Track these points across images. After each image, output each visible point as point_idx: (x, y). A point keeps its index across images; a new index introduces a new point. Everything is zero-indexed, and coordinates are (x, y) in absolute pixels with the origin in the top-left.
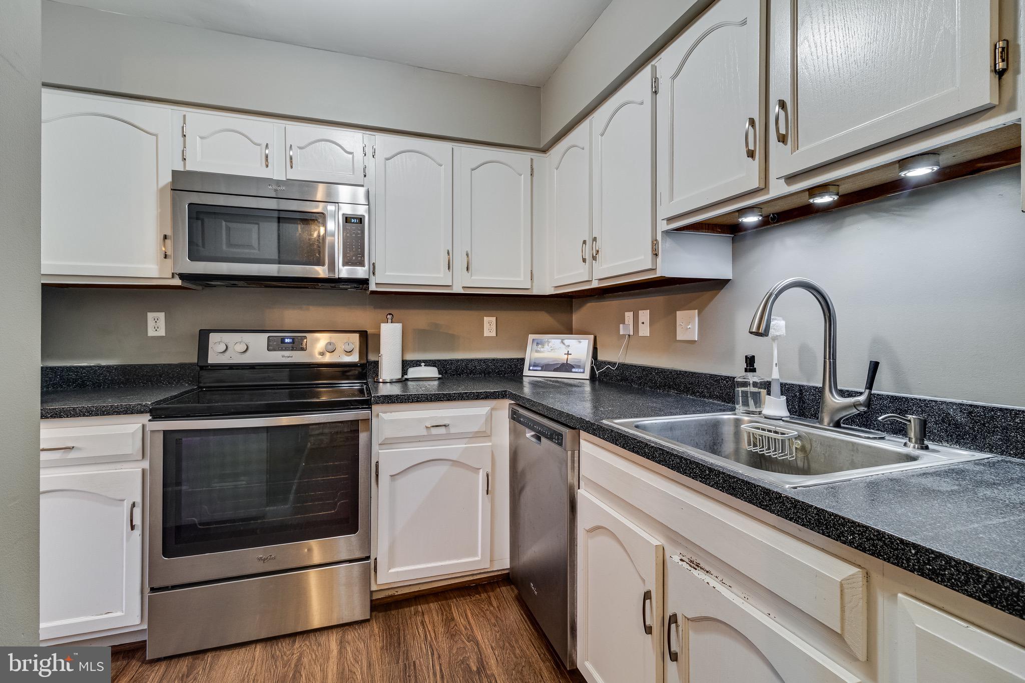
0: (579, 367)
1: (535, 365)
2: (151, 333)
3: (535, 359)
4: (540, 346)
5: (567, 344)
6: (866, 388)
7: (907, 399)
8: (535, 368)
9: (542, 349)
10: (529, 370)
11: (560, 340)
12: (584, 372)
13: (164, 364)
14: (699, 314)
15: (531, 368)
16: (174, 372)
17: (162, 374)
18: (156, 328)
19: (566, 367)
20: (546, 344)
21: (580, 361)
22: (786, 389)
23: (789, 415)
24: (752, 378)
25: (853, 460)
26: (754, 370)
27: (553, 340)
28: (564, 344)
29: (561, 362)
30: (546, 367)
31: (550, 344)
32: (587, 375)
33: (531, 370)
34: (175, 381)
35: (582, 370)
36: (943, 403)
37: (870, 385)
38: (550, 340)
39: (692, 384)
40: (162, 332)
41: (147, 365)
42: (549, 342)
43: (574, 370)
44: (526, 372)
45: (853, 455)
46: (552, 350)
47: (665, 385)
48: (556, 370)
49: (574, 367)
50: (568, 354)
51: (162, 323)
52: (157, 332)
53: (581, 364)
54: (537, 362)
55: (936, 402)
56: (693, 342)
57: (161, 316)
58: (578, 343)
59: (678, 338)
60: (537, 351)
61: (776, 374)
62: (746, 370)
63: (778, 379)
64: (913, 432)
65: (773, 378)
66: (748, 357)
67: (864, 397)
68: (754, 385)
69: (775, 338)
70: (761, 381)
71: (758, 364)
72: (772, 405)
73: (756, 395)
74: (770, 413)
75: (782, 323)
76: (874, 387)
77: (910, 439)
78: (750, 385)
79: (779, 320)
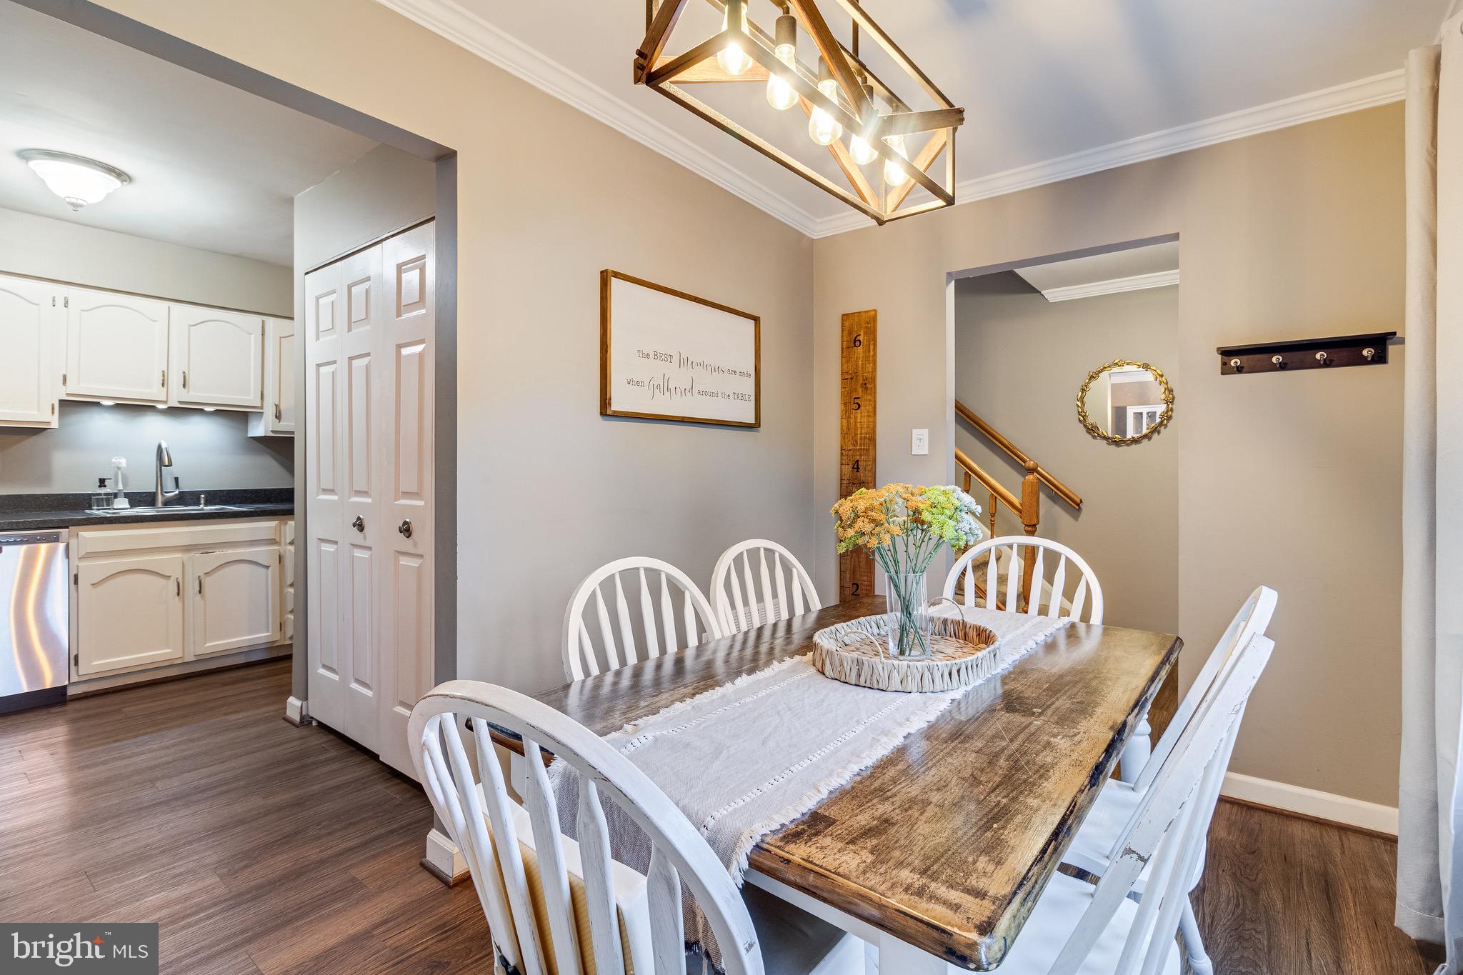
6: (176, 488)
7: (184, 491)
22: (126, 495)
24: (103, 491)
26: (105, 486)
37: (177, 486)
55: (197, 491)
61: (121, 487)
62: (100, 486)
63: (121, 490)
64: (202, 501)
65: (119, 490)
66: (100, 479)
67: (177, 492)
68: (106, 494)
69: (119, 468)
70: (111, 491)
71: (107, 483)
72: (122, 503)
73: (108, 499)
74: (120, 507)
75: (124, 460)
76: (178, 488)
77: (201, 504)
78: (103, 495)
79: (121, 458)
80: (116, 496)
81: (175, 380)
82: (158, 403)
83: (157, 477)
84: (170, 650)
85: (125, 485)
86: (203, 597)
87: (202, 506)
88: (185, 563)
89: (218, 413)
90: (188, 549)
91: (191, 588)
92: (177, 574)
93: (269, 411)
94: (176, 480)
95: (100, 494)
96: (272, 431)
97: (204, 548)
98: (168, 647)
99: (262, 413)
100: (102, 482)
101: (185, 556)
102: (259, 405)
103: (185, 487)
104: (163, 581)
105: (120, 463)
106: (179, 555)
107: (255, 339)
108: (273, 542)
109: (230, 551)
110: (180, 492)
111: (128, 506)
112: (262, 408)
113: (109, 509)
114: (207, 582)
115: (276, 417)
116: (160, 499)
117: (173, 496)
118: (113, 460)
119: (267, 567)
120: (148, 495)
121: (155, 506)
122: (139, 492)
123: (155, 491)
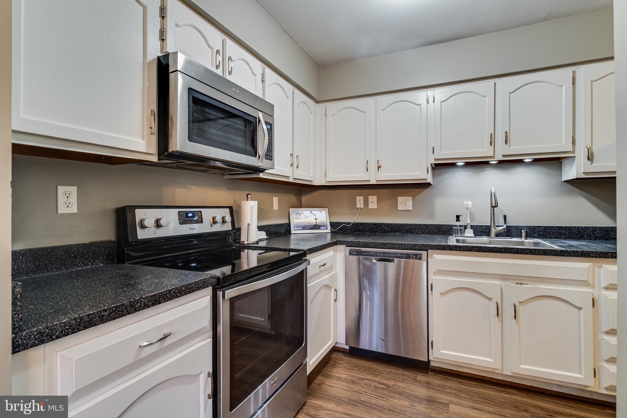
0: (324, 226)
1: (299, 227)
2: (62, 209)
3: (297, 223)
4: (298, 215)
5: (314, 214)
6: (505, 224)
7: (511, 226)
8: (298, 229)
9: (300, 217)
10: (295, 230)
11: (310, 212)
12: (327, 229)
13: (79, 245)
14: (412, 198)
15: (296, 229)
16: (89, 252)
17: (77, 255)
18: (68, 204)
19: (316, 227)
20: (302, 214)
21: (324, 223)
23: (474, 236)
24: (458, 224)
27: (305, 212)
28: (312, 213)
29: (313, 224)
30: (304, 228)
31: (304, 214)
32: (329, 230)
33: (296, 230)
34: (90, 261)
35: (326, 228)
36: (522, 226)
37: (505, 222)
38: (303, 211)
39: (411, 229)
40: (74, 209)
41: (61, 247)
42: (303, 213)
43: (321, 228)
44: (293, 231)
46: (306, 217)
47: (392, 231)
48: (311, 229)
49: (321, 227)
50: (316, 219)
51: (74, 199)
52: (68, 208)
53: (325, 224)
54: (299, 225)
55: (520, 226)
56: (410, 210)
57: (73, 190)
58: (320, 213)
59: (399, 209)
60: (297, 218)
61: (469, 222)
62: (457, 221)
64: (523, 235)
65: (467, 223)
66: (457, 216)
67: (505, 227)
68: (460, 226)
69: (467, 208)
70: (463, 224)
71: (461, 218)
72: (469, 233)
73: (461, 230)
74: (469, 235)
75: (470, 203)
76: (506, 223)
77: (522, 237)
78: (458, 226)
79: (469, 202)
80: (466, 227)
81: (499, 139)
82: (490, 159)
83: (491, 215)
84: (492, 361)
85: (472, 219)
86: (517, 323)
87: (523, 239)
88: (504, 290)
89: (537, 161)
90: (504, 278)
91: (508, 312)
92: (497, 298)
93: (581, 154)
94: (505, 217)
95: (456, 226)
96: (584, 173)
97: (520, 280)
98: (490, 357)
99: (574, 157)
100: (458, 218)
101: (504, 284)
102: (571, 149)
103: (511, 222)
104: (487, 301)
105: (468, 205)
106: (498, 282)
107: (566, 91)
108: (585, 283)
109: (542, 286)
110: (507, 226)
112: (573, 152)
113: (462, 236)
114: (521, 309)
115: (589, 159)
116: (493, 231)
117: (502, 230)
118: (464, 203)
119: (580, 309)
120: (486, 228)
121: (490, 236)
122: (481, 226)
123: (490, 225)
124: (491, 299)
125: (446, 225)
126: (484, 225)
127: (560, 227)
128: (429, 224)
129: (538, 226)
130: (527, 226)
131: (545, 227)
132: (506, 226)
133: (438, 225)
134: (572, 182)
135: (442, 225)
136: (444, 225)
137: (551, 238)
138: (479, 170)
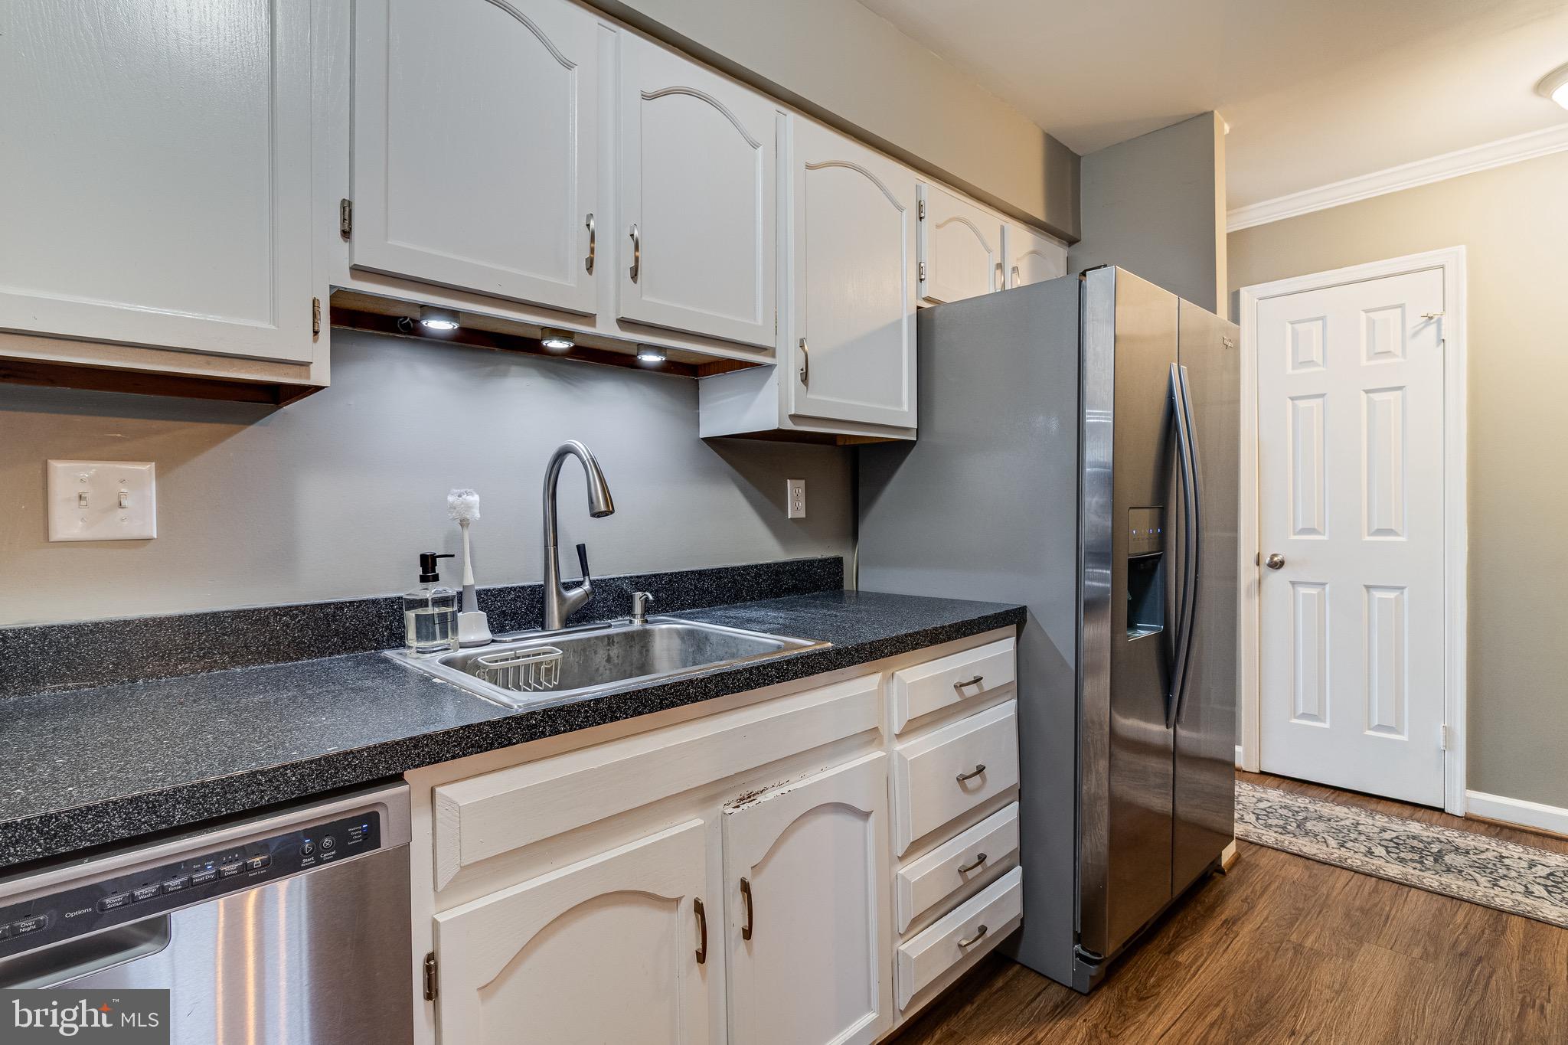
6: (584, 575)
22: (483, 601)
24: (431, 591)
25: (609, 655)
26: (436, 578)
37: (585, 571)
39: (156, 646)
45: (609, 650)
56: (149, 539)
59: (59, 534)
61: (469, 580)
62: (422, 579)
63: (473, 586)
64: (638, 608)
65: (466, 588)
66: (422, 554)
67: (586, 587)
68: (438, 602)
69: (464, 522)
70: (447, 593)
71: (441, 566)
72: (473, 626)
73: (443, 617)
74: (473, 638)
75: (475, 499)
76: (588, 575)
77: (634, 616)
78: (430, 603)
79: (471, 494)
80: (459, 603)
81: (613, 258)
82: (581, 324)
83: (546, 546)
86: (750, 951)
87: (637, 621)
90: (712, 793)
91: (720, 924)
93: (787, 363)
94: (581, 550)
95: (423, 603)
96: (789, 416)
99: (771, 367)
100: (428, 565)
102: (768, 343)
105: (466, 508)
110: (593, 584)
111: (487, 635)
112: (775, 351)
114: (761, 894)
115: (801, 376)
116: (555, 606)
117: (580, 599)
119: (866, 815)
120: (519, 597)
121: (544, 629)
122: (500, 590)
123: (542, 583)
124: (677, 901)
125: (361, 602)
126: (510, 586)
127: (700, 573)
128: (272, 609)
129: (655, 576)
130: (631, 577)
131: (672, 574)
132: (590, 581)
133: (321, 606)
134: (722, 445)
135: (339, 606)
136: (351, 603)
137: (682, 607)
138: (489, 369)
